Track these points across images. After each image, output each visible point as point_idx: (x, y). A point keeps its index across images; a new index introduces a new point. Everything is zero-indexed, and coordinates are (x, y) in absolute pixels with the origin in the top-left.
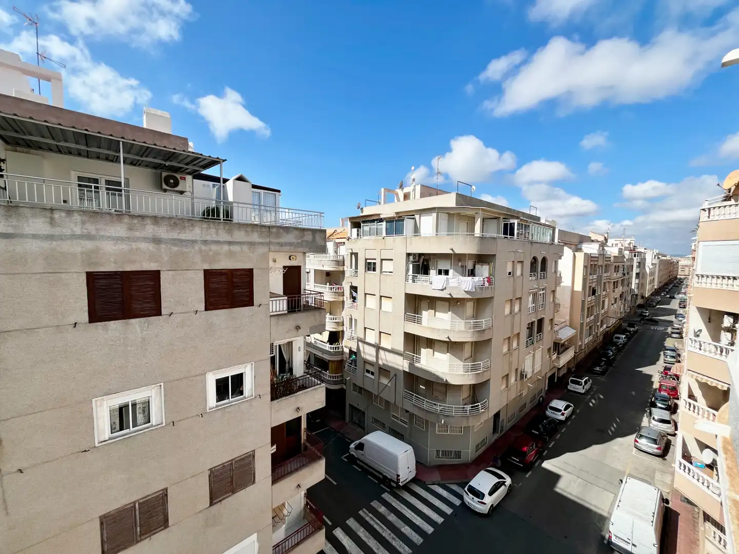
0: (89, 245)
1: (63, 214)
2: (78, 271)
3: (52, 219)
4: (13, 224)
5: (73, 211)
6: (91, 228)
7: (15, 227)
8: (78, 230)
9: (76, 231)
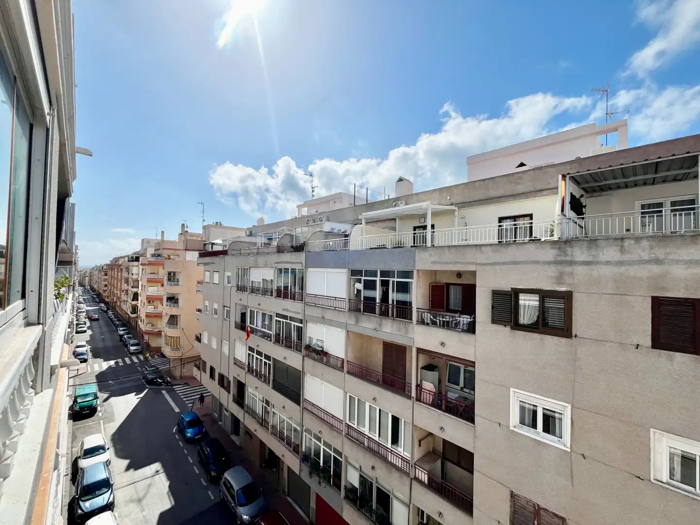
0: (656, 269)
1: (632, 242)
2: (642, 295)
3: (622, 246)
4: (593, 253)
5: (641, 237)
6: (660, 253)
7: (594, 256)
8: (645, 256)
9: (643, 256)
